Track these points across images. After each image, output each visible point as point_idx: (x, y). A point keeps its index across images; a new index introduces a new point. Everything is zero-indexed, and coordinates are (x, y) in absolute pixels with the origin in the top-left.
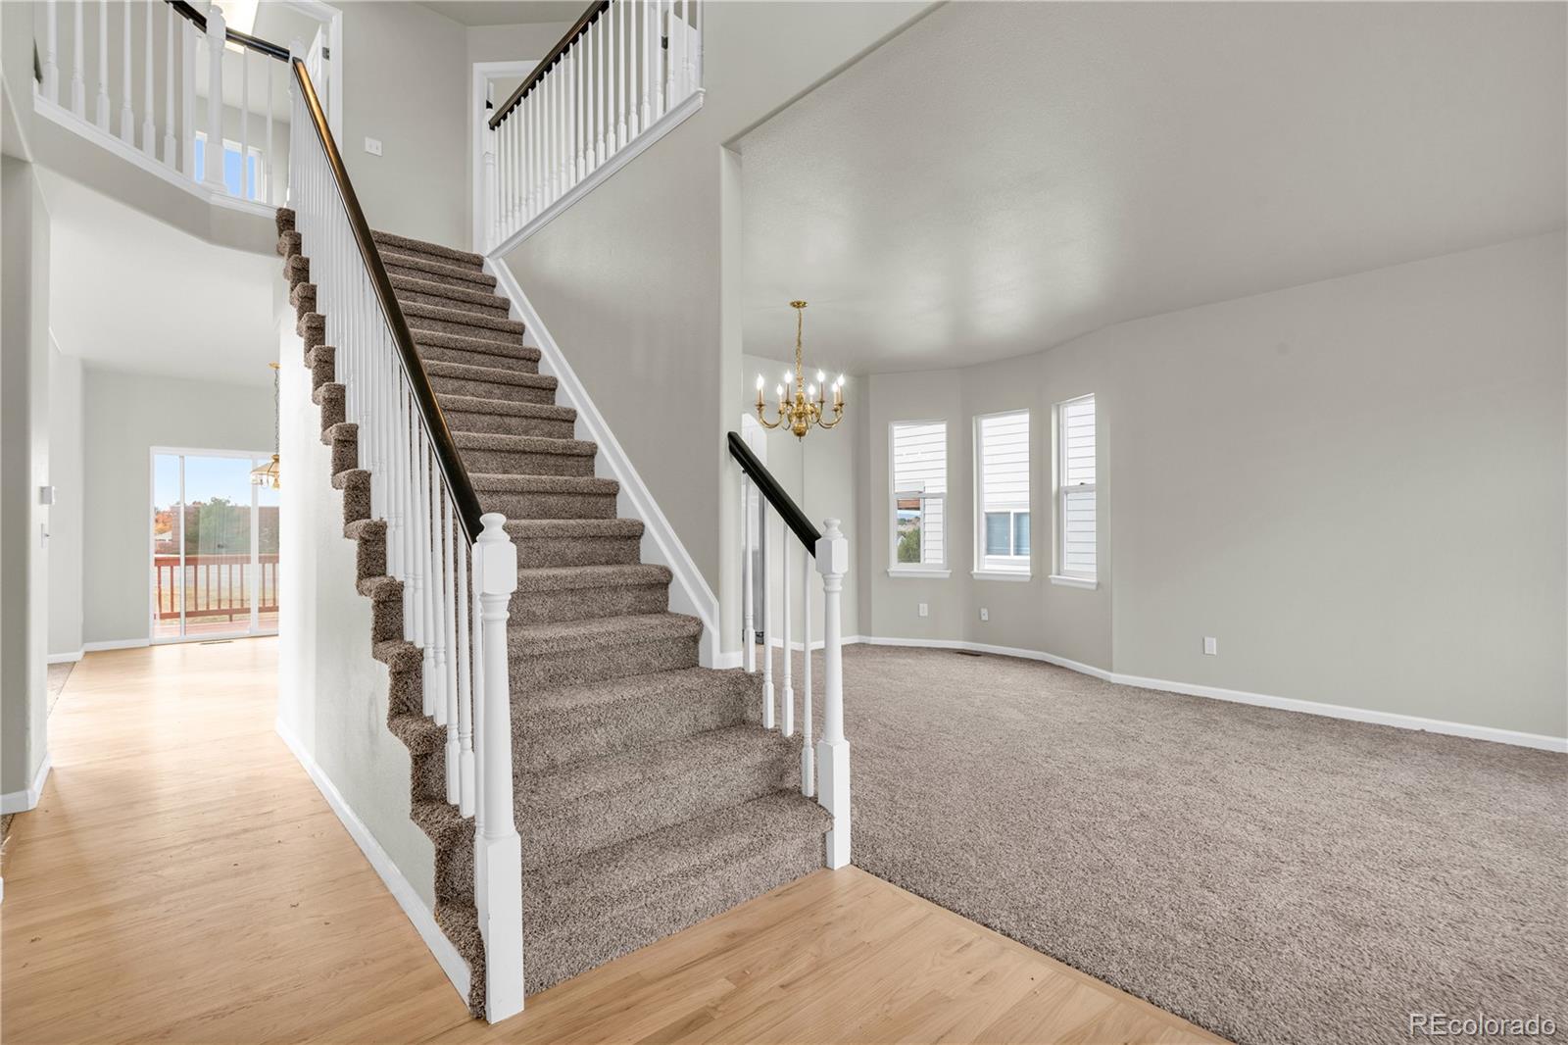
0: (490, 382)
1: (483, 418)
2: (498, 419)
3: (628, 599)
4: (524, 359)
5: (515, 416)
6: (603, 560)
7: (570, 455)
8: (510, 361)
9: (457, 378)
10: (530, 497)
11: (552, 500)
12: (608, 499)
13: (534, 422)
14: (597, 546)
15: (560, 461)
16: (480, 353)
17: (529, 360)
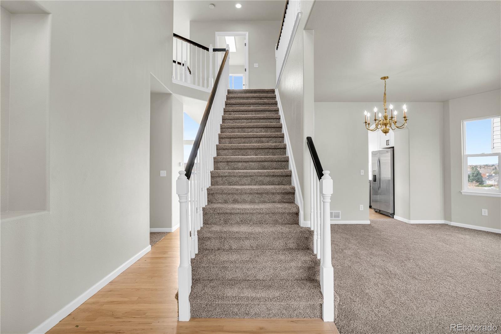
0: (261, 128)
1: (254, 139)
2: (259, 139)
3: (278, 197)
4: (275, 119)
5: (264, 137)
6: (277, 183)
7: (277, 149)
8: (271, 120)
9: (251, 128)
10: (258, 163)
11: (266, 164)
12: (286, 163)
13: (270, 139)
14: (274, 179)
15: (274, 151)
16: (262, 119)
17: (277, 119)
